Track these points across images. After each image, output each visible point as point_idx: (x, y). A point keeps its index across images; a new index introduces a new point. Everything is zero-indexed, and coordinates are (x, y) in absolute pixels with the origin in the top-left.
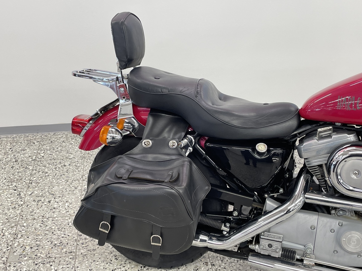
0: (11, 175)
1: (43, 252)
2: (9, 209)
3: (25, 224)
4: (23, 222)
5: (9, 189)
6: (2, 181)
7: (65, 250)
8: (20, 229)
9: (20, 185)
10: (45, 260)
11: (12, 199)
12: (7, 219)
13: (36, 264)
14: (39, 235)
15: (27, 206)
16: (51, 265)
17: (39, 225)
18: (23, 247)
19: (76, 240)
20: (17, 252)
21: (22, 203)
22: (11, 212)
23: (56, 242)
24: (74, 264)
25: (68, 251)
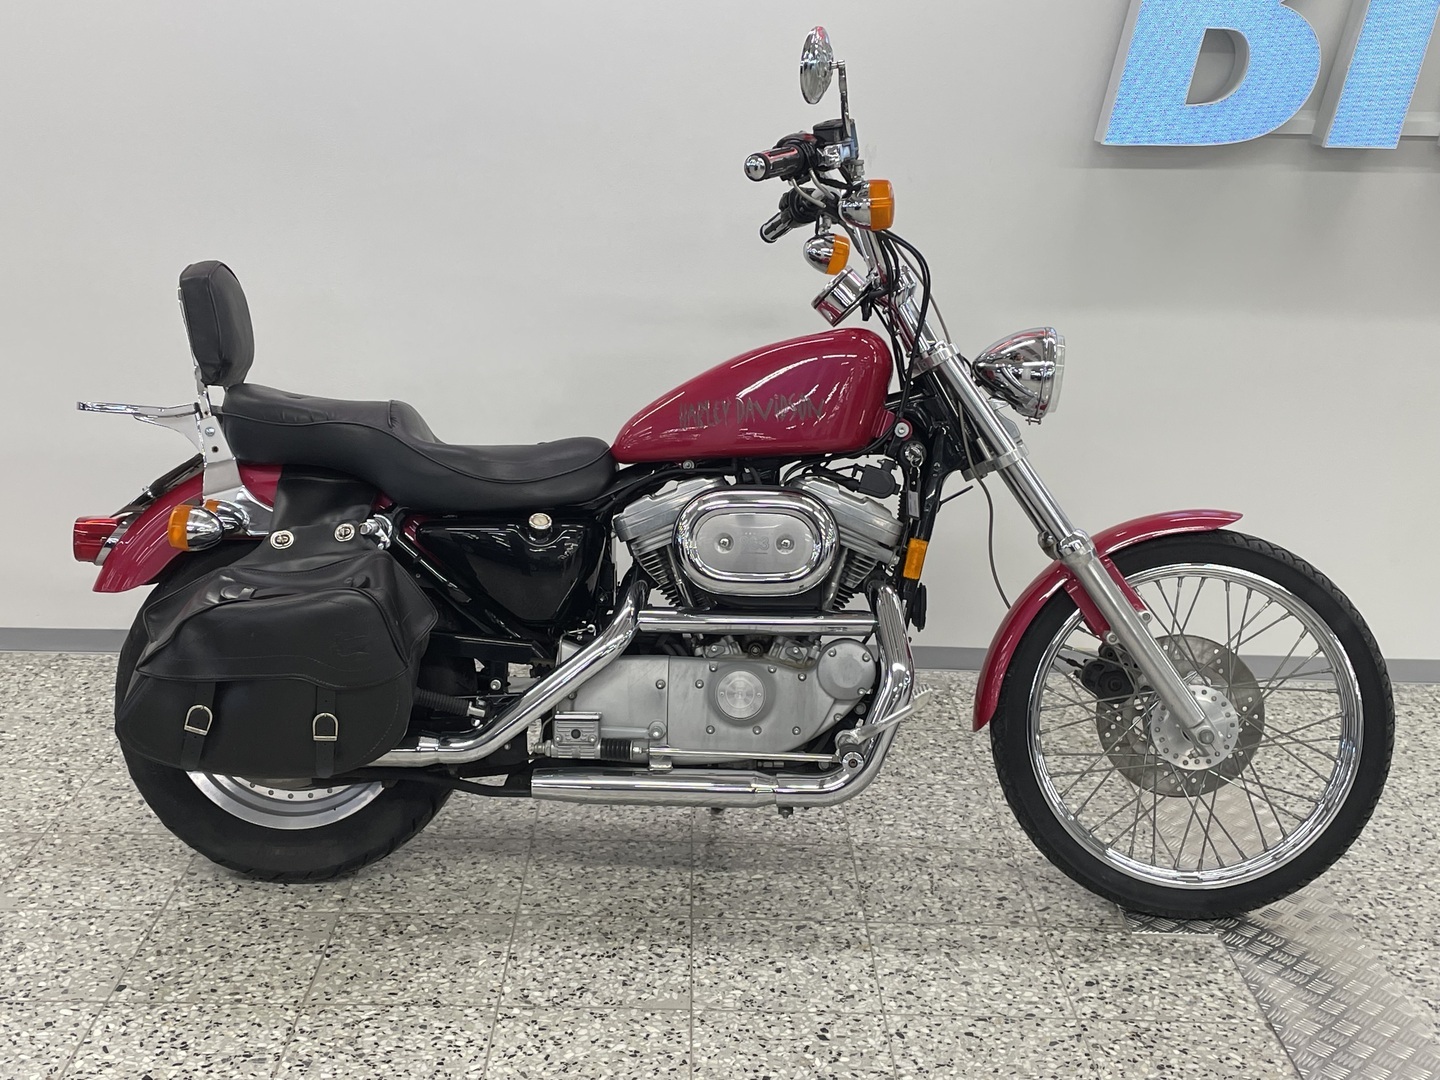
0: (64, 740)
1: (82, 897)
2: (28, 809)
3: (58, 842)
4: (56, 836)
5: (45, 769)
6: (35, 751)
7: (138, 898)
8: (41, 851)
9: (78, 763)
10: (81, 912)
11: (44, 789)
13: (55, 919)
14: (86, 865)
15: (79, 807)
16: (92, 924)
17: (94, 845)
18: (36, 885)
19: (176, 882)
20: (15, 892)
21: (68, 798)
22: (33, 815)
23: (122, 882)
24: (151, 927)
25: (147, 900)
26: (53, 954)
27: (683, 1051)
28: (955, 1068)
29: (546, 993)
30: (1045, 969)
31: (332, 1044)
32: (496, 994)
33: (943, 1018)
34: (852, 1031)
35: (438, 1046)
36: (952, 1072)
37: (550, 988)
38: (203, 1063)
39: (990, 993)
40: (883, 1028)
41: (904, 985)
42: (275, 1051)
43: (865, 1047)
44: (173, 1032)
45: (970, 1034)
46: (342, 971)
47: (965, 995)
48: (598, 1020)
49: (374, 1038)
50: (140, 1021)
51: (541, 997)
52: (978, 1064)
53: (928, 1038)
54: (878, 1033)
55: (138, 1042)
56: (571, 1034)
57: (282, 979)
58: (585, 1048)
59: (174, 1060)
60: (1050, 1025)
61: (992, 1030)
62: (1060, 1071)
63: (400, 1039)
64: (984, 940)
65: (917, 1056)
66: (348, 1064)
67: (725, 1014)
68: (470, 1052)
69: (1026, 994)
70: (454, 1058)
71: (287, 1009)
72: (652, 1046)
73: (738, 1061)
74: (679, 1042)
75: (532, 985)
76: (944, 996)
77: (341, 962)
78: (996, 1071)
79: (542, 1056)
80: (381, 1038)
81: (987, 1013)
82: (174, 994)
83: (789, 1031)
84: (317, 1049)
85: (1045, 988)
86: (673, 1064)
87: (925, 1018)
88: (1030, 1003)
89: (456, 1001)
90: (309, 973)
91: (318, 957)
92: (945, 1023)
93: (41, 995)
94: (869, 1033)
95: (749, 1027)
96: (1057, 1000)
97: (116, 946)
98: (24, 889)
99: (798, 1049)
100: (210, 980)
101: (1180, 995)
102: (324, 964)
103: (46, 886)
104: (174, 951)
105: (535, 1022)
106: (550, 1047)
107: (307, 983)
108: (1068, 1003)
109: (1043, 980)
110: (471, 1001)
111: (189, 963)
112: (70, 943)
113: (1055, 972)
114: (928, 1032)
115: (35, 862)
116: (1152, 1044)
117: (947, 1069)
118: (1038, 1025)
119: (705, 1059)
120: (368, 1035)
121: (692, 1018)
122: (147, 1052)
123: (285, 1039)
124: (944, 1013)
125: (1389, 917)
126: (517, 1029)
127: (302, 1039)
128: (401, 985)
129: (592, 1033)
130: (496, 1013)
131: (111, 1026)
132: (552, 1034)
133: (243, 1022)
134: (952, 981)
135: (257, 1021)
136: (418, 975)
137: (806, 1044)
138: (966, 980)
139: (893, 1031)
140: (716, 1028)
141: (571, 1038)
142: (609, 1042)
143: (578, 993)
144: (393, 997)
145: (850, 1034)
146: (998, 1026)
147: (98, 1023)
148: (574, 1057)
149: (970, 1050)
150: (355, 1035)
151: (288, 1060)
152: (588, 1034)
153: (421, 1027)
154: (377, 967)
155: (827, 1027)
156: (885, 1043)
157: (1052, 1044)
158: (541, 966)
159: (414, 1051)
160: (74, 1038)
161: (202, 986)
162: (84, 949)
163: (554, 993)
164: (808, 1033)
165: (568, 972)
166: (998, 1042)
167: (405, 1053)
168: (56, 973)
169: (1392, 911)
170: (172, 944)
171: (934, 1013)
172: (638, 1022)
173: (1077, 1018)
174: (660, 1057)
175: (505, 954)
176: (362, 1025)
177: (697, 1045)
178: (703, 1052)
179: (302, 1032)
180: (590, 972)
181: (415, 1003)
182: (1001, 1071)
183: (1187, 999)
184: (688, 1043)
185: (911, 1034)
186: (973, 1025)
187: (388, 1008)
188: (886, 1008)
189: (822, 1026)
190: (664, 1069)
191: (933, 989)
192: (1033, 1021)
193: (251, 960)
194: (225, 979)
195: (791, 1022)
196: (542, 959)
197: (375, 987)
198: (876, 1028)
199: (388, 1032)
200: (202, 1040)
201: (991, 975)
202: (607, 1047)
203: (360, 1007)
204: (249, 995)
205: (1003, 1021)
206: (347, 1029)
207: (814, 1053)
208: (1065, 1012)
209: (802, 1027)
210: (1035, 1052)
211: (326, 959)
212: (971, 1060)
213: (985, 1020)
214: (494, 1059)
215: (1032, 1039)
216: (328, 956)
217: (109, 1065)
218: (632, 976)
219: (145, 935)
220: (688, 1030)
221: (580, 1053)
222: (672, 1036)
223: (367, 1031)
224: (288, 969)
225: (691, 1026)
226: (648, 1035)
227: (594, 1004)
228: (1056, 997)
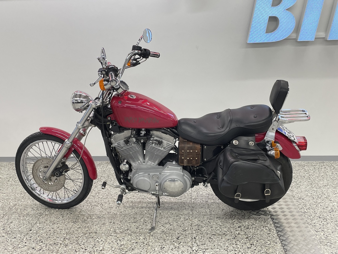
1: (26, 212)
2: (18, 194)
3: (23, 201)
4: (23, 200)
7: (37, 212)
8: (19, 202)
10: (25, 215)
11: (22, 190)
12: (15, 198)
13: (20, 216)
14: (28, 205)
16: (27, 217)
18: (17, 210)
19: (46, 209)
22: (19, 196)
24: (39, 218)
25: (39, 212)
26: (18, 224)
27: (147, 242)
28: (205, 245)
29: (120, 230)
30: (230, 224)
31: (73, 241)
32: (109, 231)
33: (205, 235)
34: (184, 237)
35: (95, 241)
36: (205, 246)
37: (121, 229)
38: (45, 245)
39: (216, 229)
40: (191, 237)
41: (198, 228)
42: (61, 243)
43: (186, 241)
44: (40, 239)
45: (210, 238)
46: (77, 226)
47: (211, 230)
48: (130, 236)
49: (82, 240)
50: (34, 237)
51: (119, 231)
52: (211, 244)
53: (201, 239)
54: (190, 238)
55: (32, 241)
56: (124, 239)
57: (65, 228)
58: (126, 241)
59: (39, 245)
60: (229, 236)
61: (215, 237)
62: (229, 245)
63: (87, 240)
64: (217, 218)
65: (197, 243)
66: (75, 245)
67: (157, 234)
68: (101, 243)
69: (224, 229)
70: (98, 244)
71: (64, 234)
72: (140, 241)
73: (158, 244)
74: (146, 240)
75: (117, 229)
76: (206, 230)
77: (77, 225)
78: (214, 245)
79: (117, 243)
80: (83, 240)
81: (215, 233)
82: (42, 231)
83: (171, 238)
84: (69, 242)
85: (229, 228)
86: (144, 245)
87: (201, 235)
88: (225, 231)
89: (100, 232)
90: (70, 227)
91: (73, 223)
92: (205, 236)
93: (14, 232)
94: (188, 238)
95: (162, 237)
96: (231, 231)
97: (31, 222)
98: (14, 210)
99: (172, 241)
100: (49, 228)
101: (259, 229)
102: (74, 225)
103: (19, 210)
104: (43, 223)
105: (116, 236)
106: (118, 241)
107: (70, 229)
108: (233, 231)
109: (229, 226)
110: (104, 232)
111: (46, 225)
112: (22, 221)
113: (232, 225)
114: (201, 237)
115: (17, 205)
116: (250, 240)
117: (204, 245)
118: (226, 236)
119: (151, 244)
120: (81, 239)
121: (150, 235)
122: (34, 243)
123: (63, 240)
124: (205, 233)
125: (310, 212)
126: (112, 238)
127: (66, 240)
128: (89, 229)
129: (128, 238)
130: (108, 235)
131: (28, 238)
132: (119, 239)
133: (55, 237)
134: (208, 227)
135: (58, 237)
136: (93, 227)
137: (174, 240)
138: (212, 226)
139: (193, 237)
140: (155, 237)
141: (123, 240)
142: (131, 240)
143: (127, 230)
144: (87, 232)
145: (184, 238)
146: (217, 236)
147: (25, 237)
148: (123, 243)
149: (209, 241)
150: (78, 239)
151: (63, 245)
152: (127, 239)
153: (92, 238)
154: (85, 225)
155: (179, 237)
156: (191, 240)
157: (228, 240)
158: (120, 225)
159: (90, 243)
160: (20, 240)
161: (48, 230)
162: (24, 223)
163: (121, 230)
164: (175, 238)
165: (125, 226)
166: (216, 239)
167: (88, 243)
168: (18, 227)
169: (311, 211)
170: (43, 221)
171: (203, 233)
172: (138, 236)
173: (235, 234)
174: (142, 243)
175: (112, 222)
176: (80, 237)
177: (150, 241)
178: (151, 242)
179: (67, 239)
180: (130, 226)
181: (91, 233)
182: (215, 245)
183: (260, 230)
184: (148, 240)
185: (197, 238)
186: (211, 236)
187: (86, 234)
188: (193, 233)
189: (178, 237)
190: (142, 246)
191: (204, 228)
192: (225, 235)
193: (59, 224)
194: (53, 228)
195: (171, 236)
196: (120, 223)
197: (84, 229)
198: (190, 237)
199: (85, 239)
200: (46, 241)
201: (217, 225)
202: (131, 241)
203: (80, 234)
204: (57, 231)
205: (218, 235)
206: (76, 238)
207: (175, 242)
208: (232, 233)
209: (174, 237)
210: (224, 241)
211: (74, 224)
212: (209, 243)
213: (214, 235)
214: (106, 244)
215: (224, 239)
216: (75, 223)
217: (26, 246)
218: (139, 227)
219: (37, 219)
220: (149, 238)
221: (125, 242)
222: (145, 239)
223: (81, 238)
224: (66, 226)
225: (150, 237)
226: (140, 239)
227: (130, 232)
228: (231, 230)
